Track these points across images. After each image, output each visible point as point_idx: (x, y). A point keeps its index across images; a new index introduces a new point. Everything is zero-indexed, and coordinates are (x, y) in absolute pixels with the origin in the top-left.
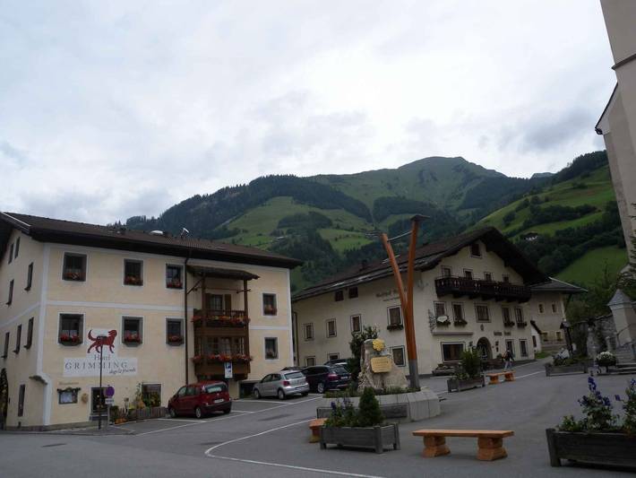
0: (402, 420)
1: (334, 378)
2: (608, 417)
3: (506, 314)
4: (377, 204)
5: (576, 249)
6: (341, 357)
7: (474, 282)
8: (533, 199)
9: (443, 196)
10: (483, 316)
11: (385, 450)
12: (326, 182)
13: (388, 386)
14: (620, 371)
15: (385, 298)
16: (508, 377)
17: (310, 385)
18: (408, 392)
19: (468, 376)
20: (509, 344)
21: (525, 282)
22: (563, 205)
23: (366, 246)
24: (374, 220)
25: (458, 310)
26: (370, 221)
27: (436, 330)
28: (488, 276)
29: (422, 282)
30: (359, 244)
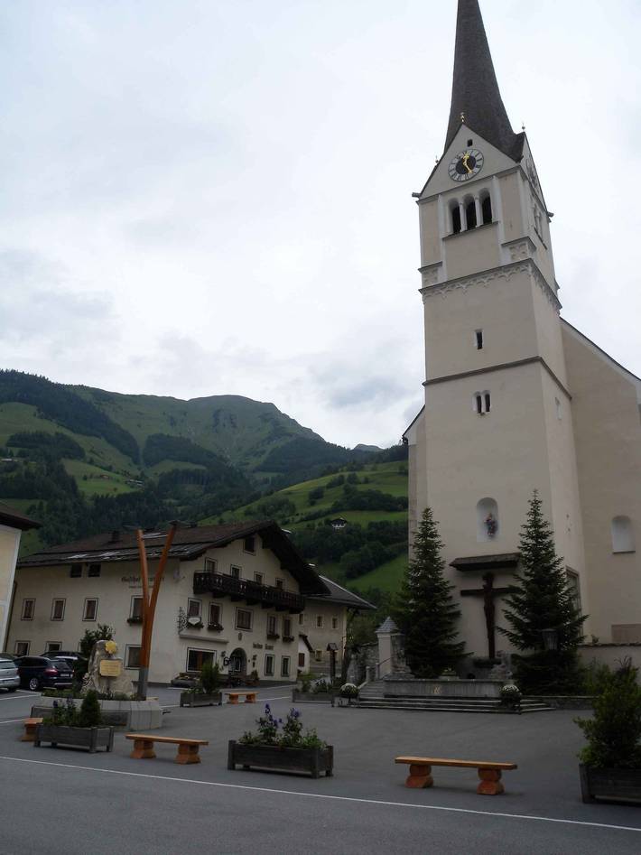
0: (120, 728)
1: (52, 674)
2: (274, 735)
3: (272, 623)
4: (151, 441)
5: (388, 549)
6: (64, 649)
7: (240, 582)
8: (350, 476)
9: (240, 449)
10: (244, 623)
11: (98, 752)
12: (87, 397)
13: (113, 691)
14: (362, 704)
15: (132, 584)
16: (250, 698)
17: (22, 679)
18: (133, 700)
19: (205, 691)
20: (269, 660)
21: (300, 590)
22: (384, 492)
23: (126, 495)
24: (142, 461)
25: (215, 612)
26: (136, 462)
27: (185, 632)
28: (259, 577)
29: (178, 573)
30: (115, 489)
